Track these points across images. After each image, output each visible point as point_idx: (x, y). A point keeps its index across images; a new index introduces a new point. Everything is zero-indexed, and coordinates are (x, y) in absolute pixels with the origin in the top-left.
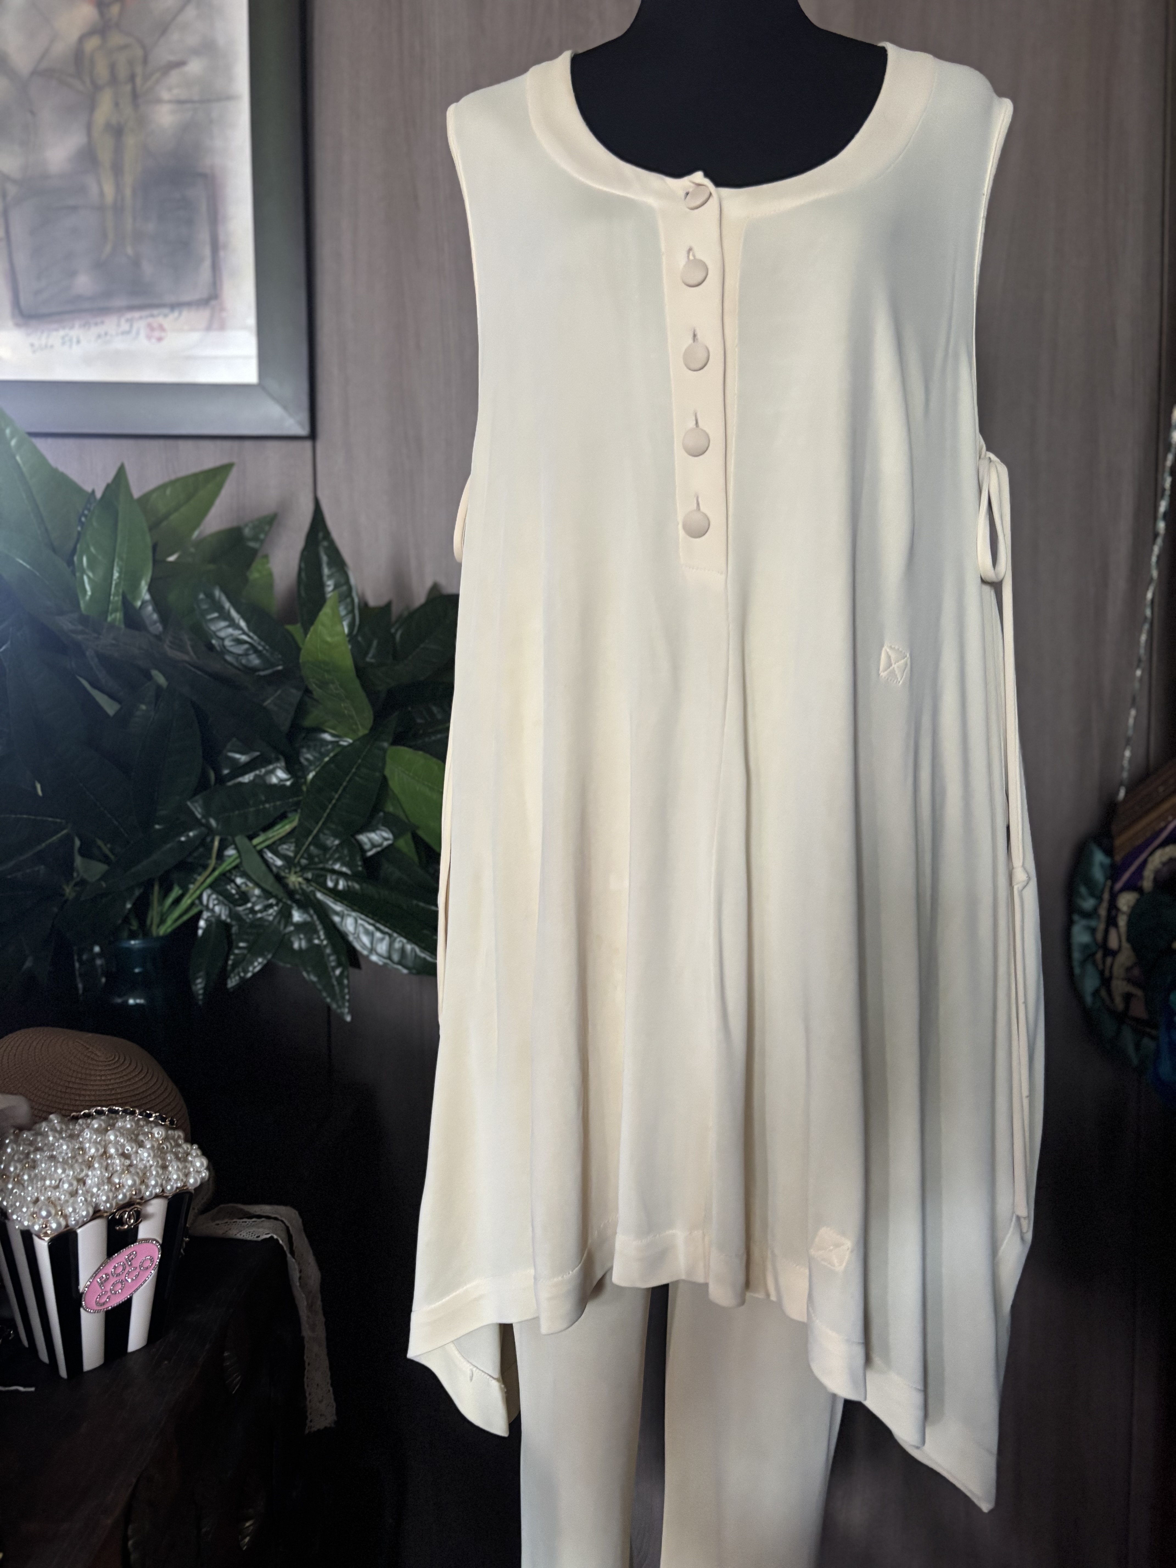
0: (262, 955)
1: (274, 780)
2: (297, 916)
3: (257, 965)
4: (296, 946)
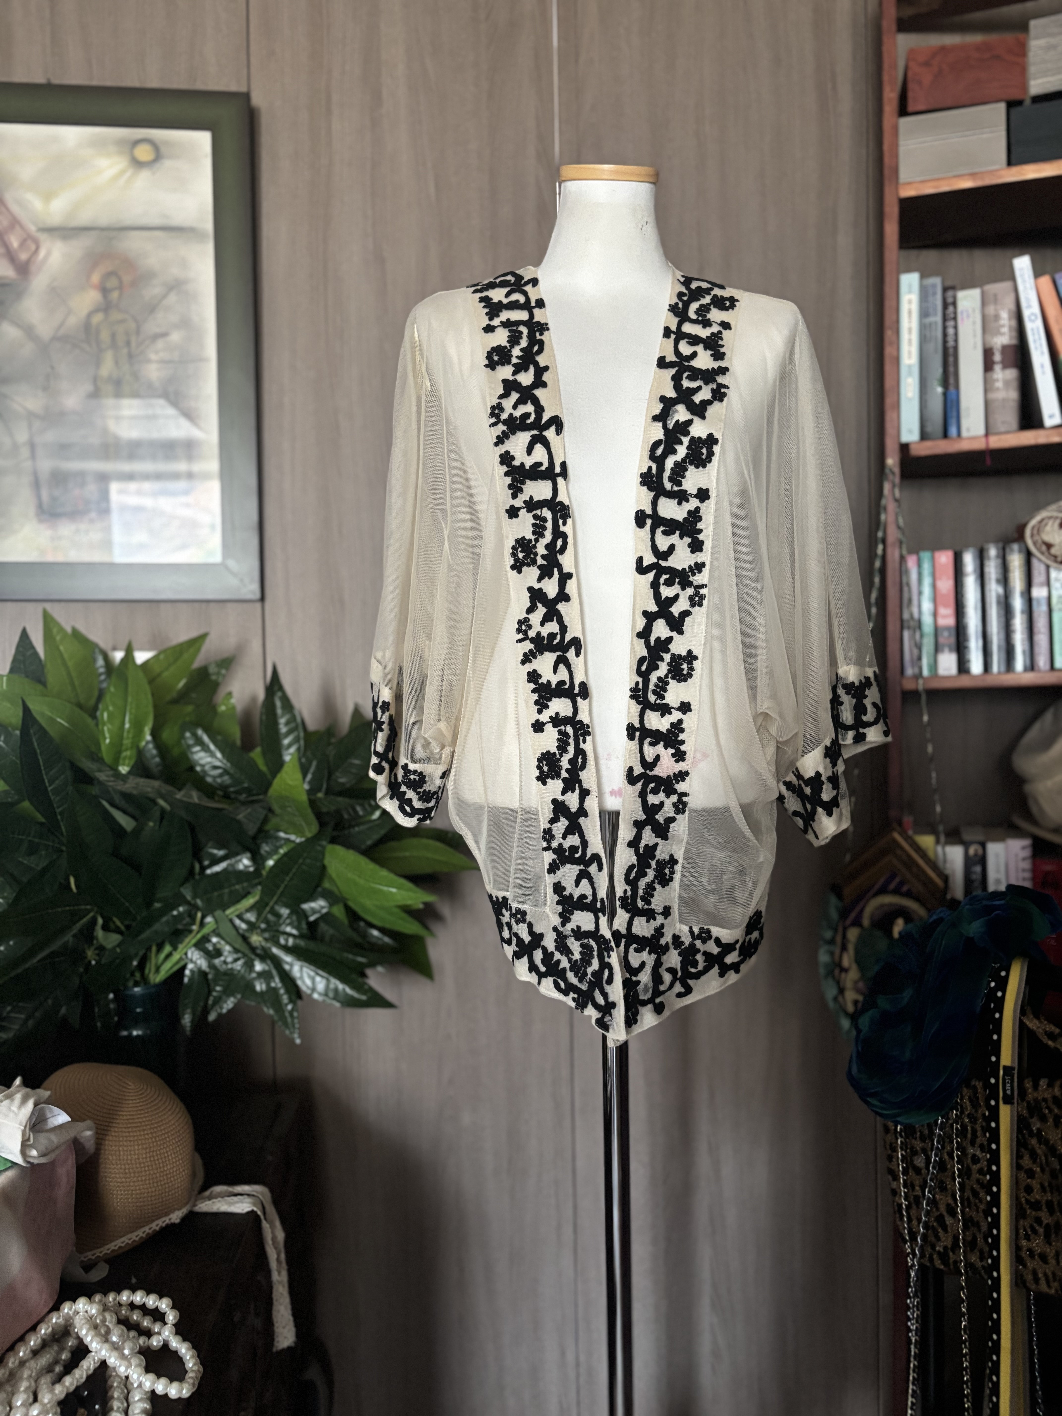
0: (233, 995)
1: (241, 867)
2: (258, 967)
3: (229, 1004)
4: (258, 988)
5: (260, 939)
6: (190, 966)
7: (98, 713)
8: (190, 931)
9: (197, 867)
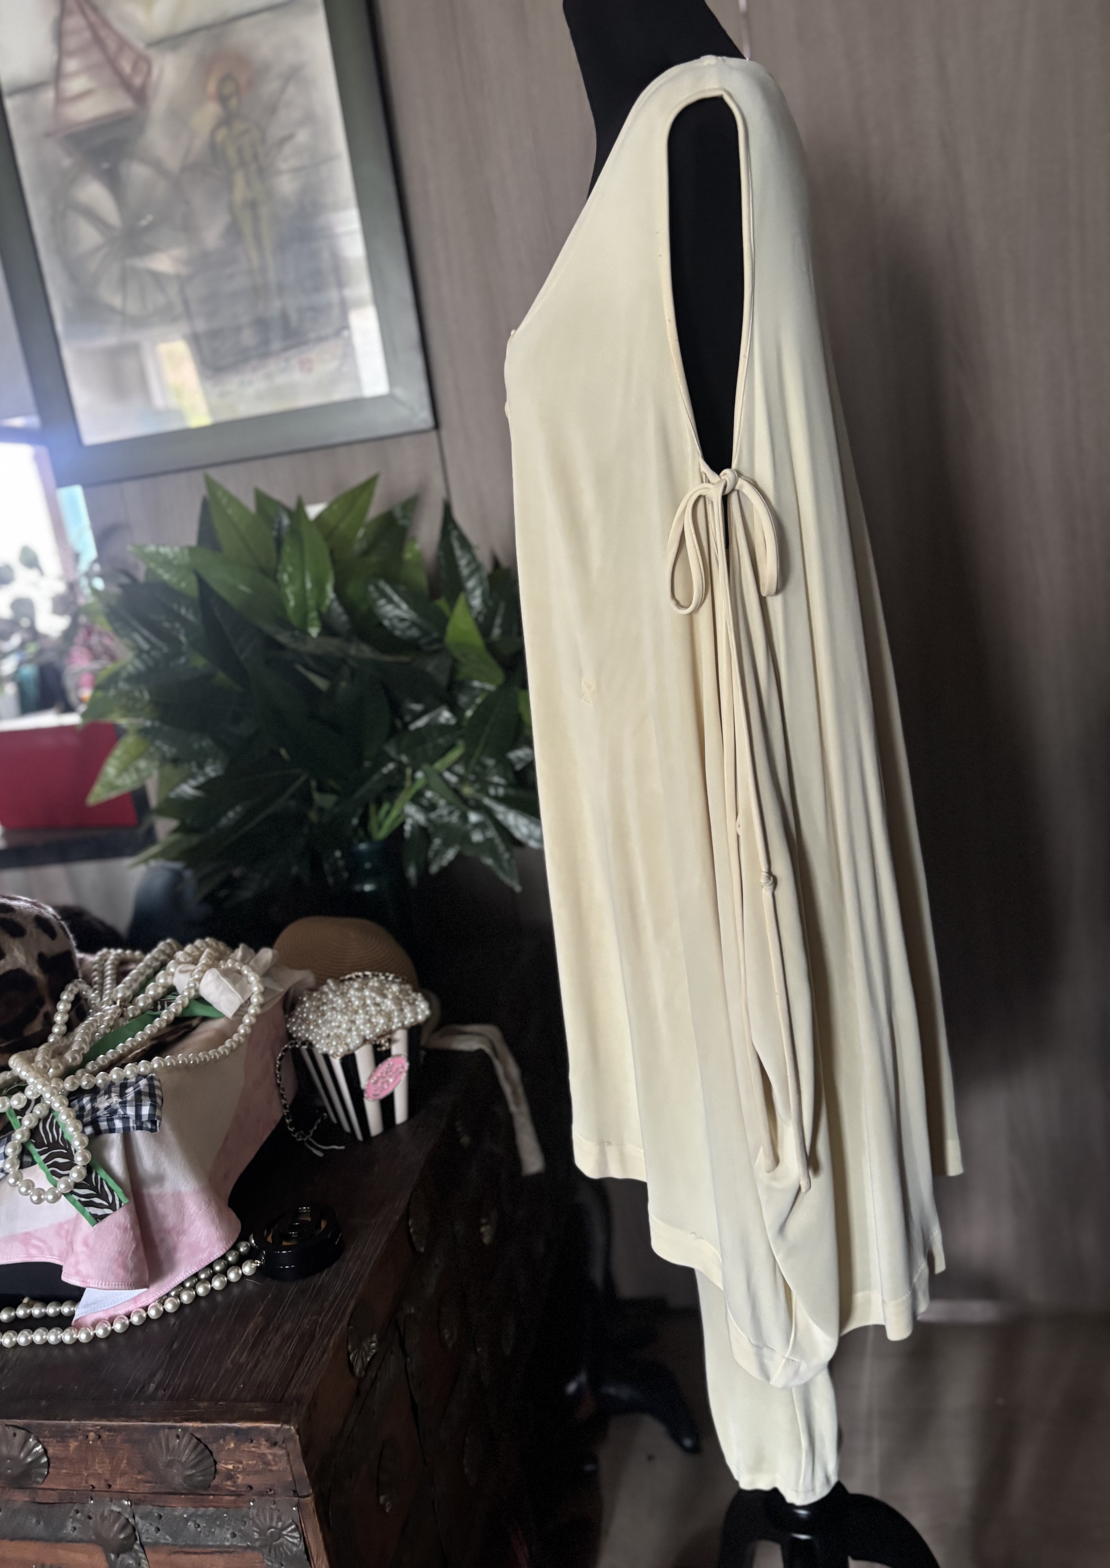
0: (453, 847)
1: (441, 720)
2: (473, 818)
4: (475, 839)
5: (471, 790)
6: (409, 821)
7: (279, 576)
8: (403, 787)
9: (398, 723)
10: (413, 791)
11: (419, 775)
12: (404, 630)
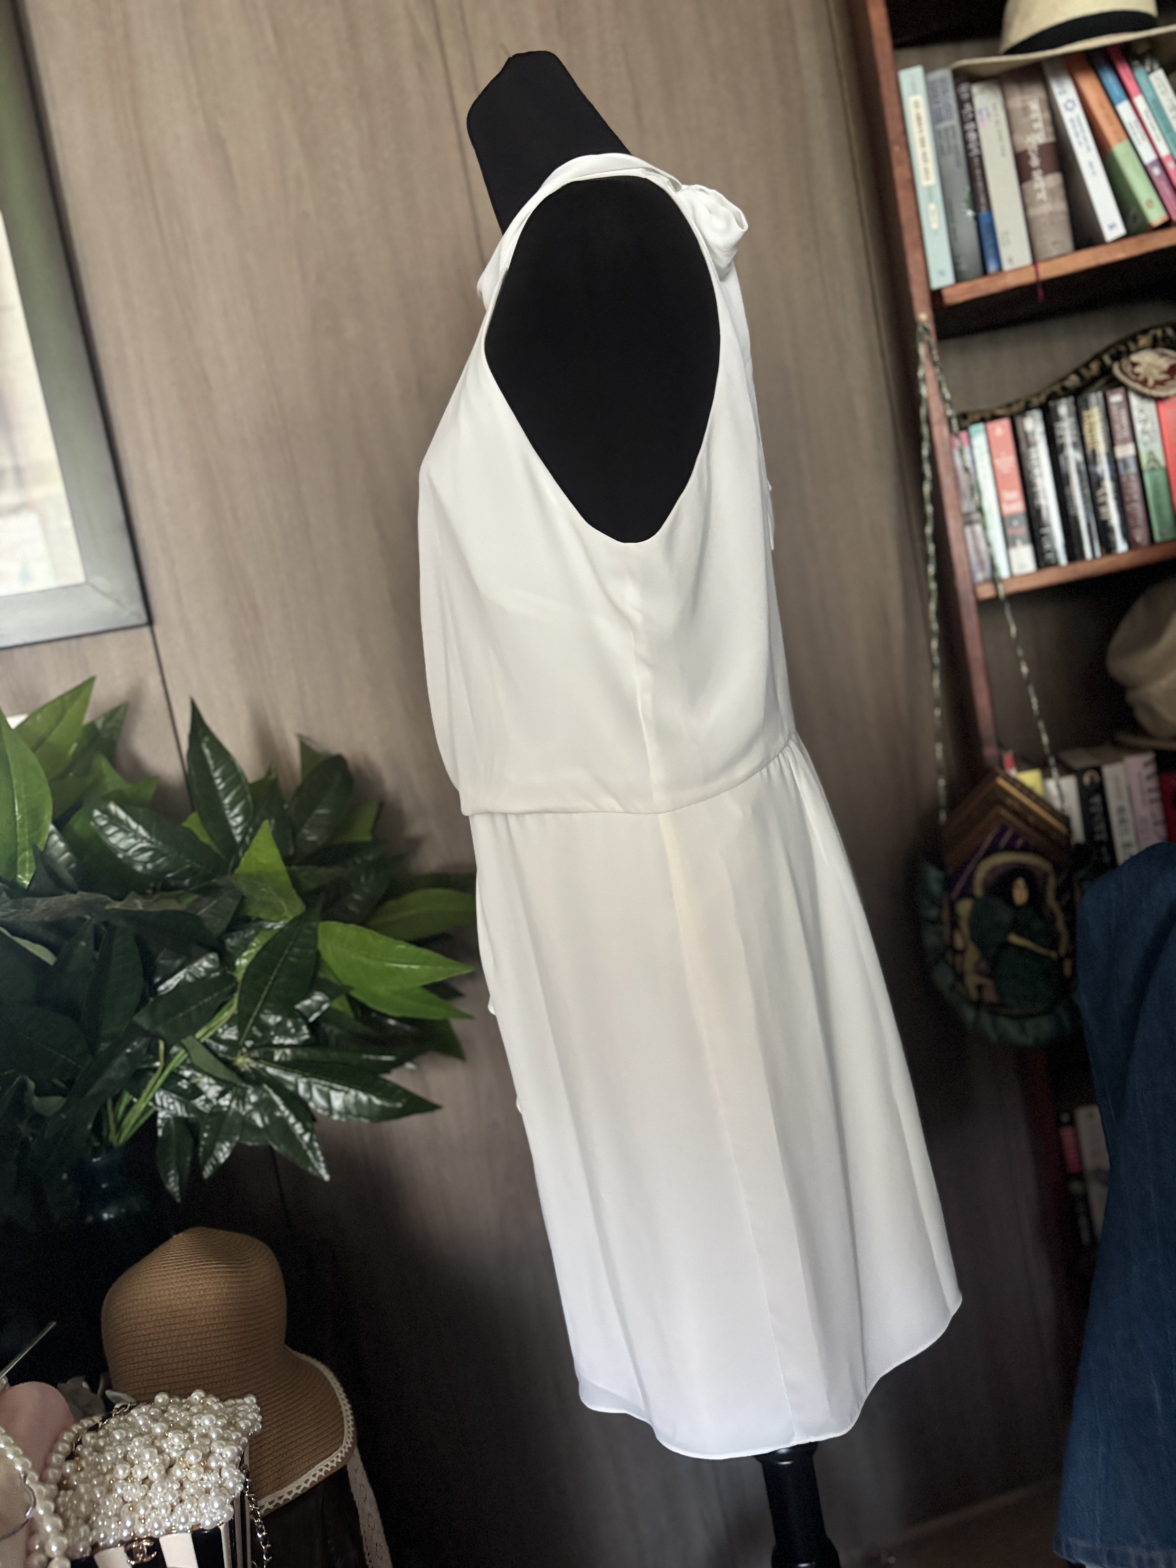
0: (228, 1140)
2: (253, 1096)
3: (225, 1151)
4: (259, 1123)
5: (248, 1060)
6: (161, 1114)
8: (155, 1070)
10: (166, 1073)
11: (175, 1049)
12: (144, 863)
